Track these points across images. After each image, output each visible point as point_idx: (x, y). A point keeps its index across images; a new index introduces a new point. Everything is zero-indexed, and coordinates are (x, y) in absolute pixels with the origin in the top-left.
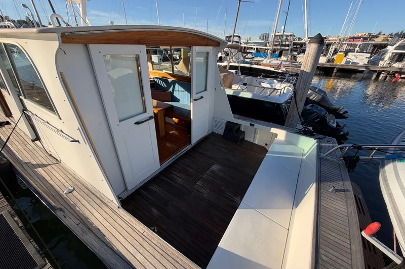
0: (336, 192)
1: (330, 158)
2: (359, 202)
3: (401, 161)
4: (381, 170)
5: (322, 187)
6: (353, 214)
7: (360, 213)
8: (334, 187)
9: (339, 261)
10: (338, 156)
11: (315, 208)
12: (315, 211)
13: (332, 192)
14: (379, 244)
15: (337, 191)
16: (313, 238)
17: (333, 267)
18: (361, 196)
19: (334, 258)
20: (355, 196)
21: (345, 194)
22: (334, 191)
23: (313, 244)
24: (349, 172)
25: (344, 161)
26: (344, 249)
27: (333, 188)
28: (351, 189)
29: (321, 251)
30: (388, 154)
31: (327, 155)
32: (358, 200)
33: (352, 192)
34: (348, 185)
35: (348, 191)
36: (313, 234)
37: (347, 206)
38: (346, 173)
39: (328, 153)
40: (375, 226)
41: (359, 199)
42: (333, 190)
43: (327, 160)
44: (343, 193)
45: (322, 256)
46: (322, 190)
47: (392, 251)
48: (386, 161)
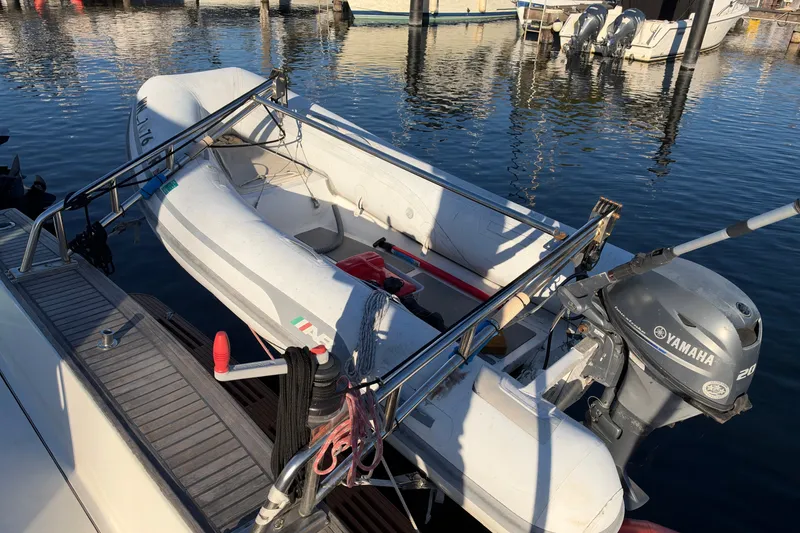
0: (119, 340)
1: (42, 268)
2: (176, 329)
3: (169, 187)
4: (159, 230)
5: (84, 355)
6: (181, 357)
7: (193, 348)
8: (106, 332)
9: (231, 471)
10: (56, 248)
11: (108, 416)
12: (115, 425)
13: (112, 348)
14: (248, 368)
15: (118, 336)
16: (159, 484)
17: (231, 495)
18: (169, 314)
19: (220, 477)
20: (160, 321)
21: (139, 330)
22: (115, 342)
23: (168, 497)
24: (107, 273)
25: (77, 255)
26: (219, 439)
27: (106, 336)
28: (140, 309)
29: (193, 491)
30: (141, 186)
31: (29, 267)
32: (170, 324)
33: (148, 316)
34: (130, 306)
35: (138, 317)
36: (153, 476)
37: (161, 353)
38: (106, 285)
39: (26, 256)
40: (221, 343)
41: (171, 321)
42: (110, 342)
43: (37, 277)
44: (133, 330)
45: (201, 498)
46: (88, 361)
47: (269, 361)
48: (149, 203)
